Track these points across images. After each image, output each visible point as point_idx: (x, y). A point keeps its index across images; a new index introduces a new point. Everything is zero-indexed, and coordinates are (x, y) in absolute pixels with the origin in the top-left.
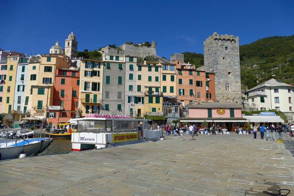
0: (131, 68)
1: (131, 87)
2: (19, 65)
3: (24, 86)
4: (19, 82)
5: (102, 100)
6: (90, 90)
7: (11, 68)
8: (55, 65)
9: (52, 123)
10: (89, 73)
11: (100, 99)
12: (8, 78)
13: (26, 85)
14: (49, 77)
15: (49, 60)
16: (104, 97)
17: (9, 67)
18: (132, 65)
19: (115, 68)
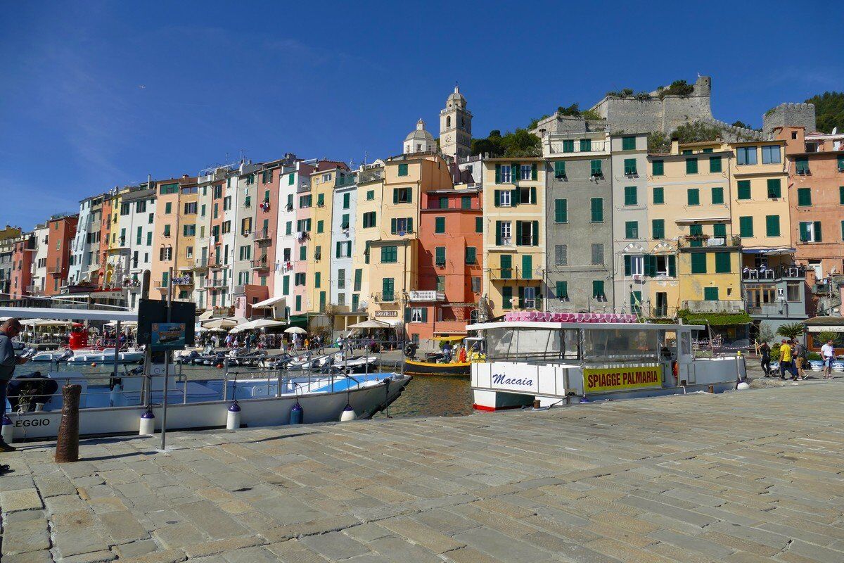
0: (631, 169)
1: (631, 229)
2: (337, 192)
3: (349, 243)
4: (339, 236)
5: (548, 271)
6: (511, 244)
7: (321, 203)
8: (418, 182)
9: (420, 336)
10: (508, 197)
11: (540, 267)
12: (314, 226)
13: (355, 241)
14: (407, 216)
15: (403, 172)
16: (553, 262)
17: (315, 200)
18: (634, 161)
19: (579, 173)
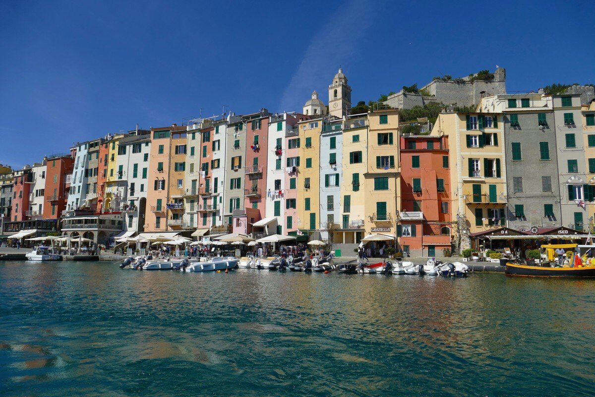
0: (569, 120)
1: (572, 165)
2: (324, 136)
3: (337, 176)
4: (327, 169)
5: (508, 197)
6: (480, 176)
7: (309, 143)
8: (397, 129)
9: (410, 247)
10: (475, 140)
11: (502, 194)
12: (303, 163)
13: (342, 174)
14: (389, 155)
15: (384, 120)
16: (512, 190)
17: (303, 143)
18: (571, 115)
19: (529, 124)
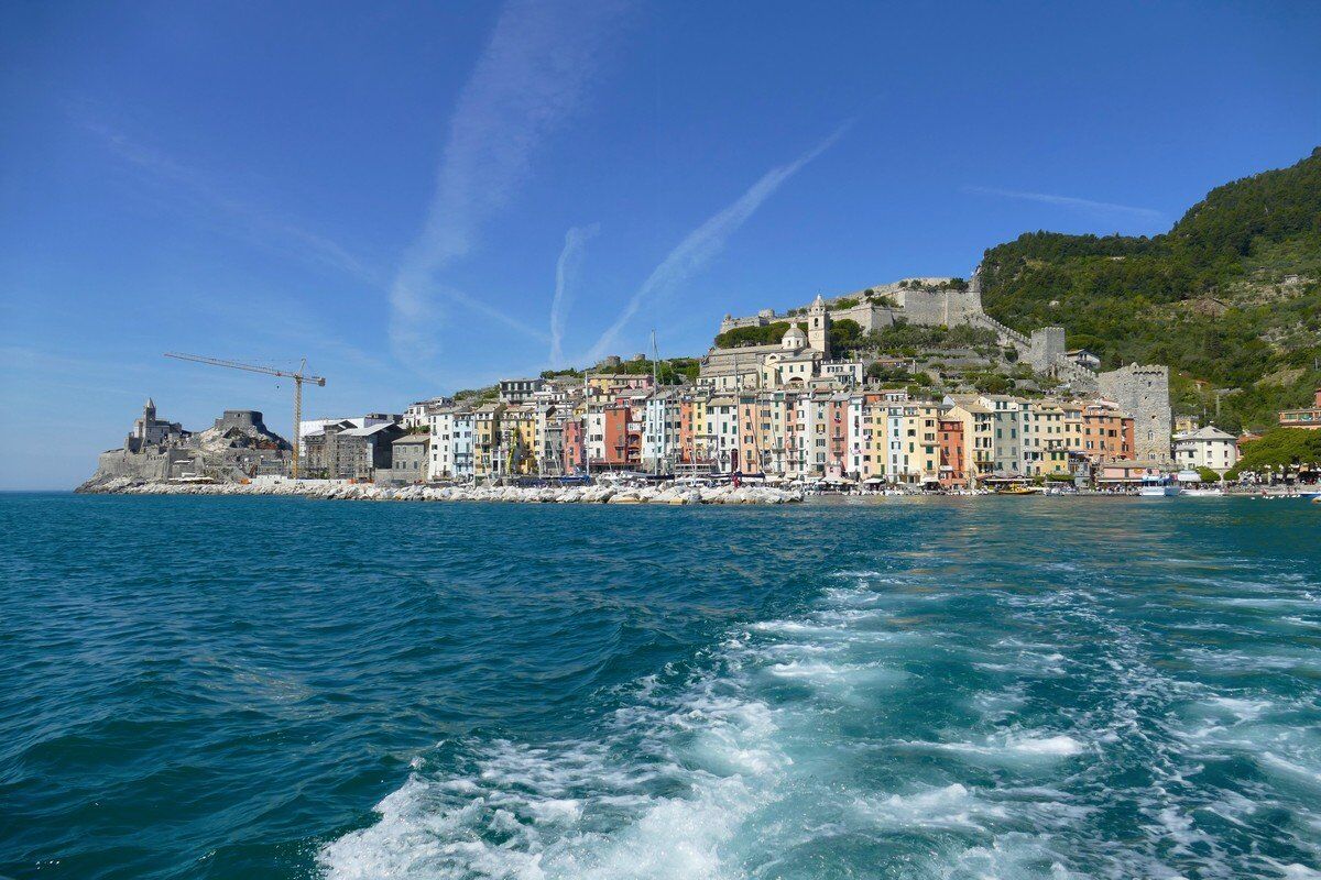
0: (1026, 418)
1: (1027, 441)
2: (889, 418)
3: (899, 443)
4: (892, 438)
5: (995, 458)
6: (982, 447)
7: (879, 422)
8: (936, 418)
10: (979, 428)
11: (992, 457)
12: (875, 433)
13: (902, 442)
14: (931, 433)
15: (928, 412)
16: (996, 455)
18: (1028, 415)
19: (1007, 418)
